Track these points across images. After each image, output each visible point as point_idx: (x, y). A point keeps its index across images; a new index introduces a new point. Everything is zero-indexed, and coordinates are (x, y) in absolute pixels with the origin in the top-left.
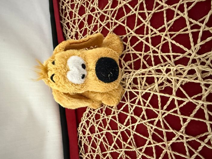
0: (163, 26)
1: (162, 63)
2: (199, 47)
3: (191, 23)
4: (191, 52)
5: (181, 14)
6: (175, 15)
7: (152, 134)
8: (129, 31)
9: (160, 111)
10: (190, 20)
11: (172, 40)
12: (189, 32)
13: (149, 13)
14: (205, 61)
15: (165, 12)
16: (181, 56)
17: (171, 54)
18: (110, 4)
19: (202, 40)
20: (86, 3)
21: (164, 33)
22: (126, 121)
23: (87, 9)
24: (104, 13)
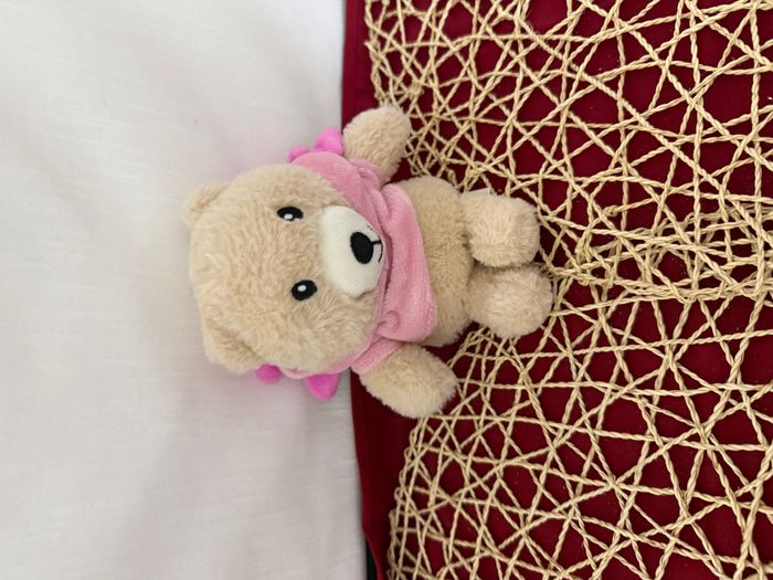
7: (654, 420)
18: (572, 20)
22: (569, 407)
23: (484, 22)
24: (545, 47)
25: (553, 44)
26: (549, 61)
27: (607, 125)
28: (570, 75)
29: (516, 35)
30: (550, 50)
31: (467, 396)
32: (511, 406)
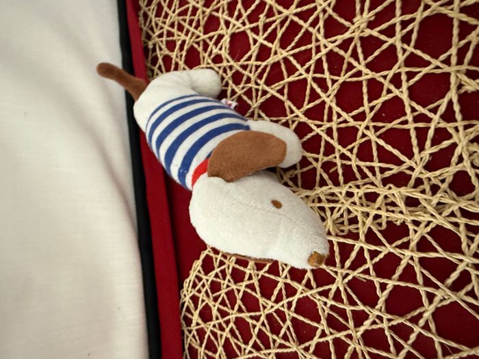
0: (361, 109)
1: (358, 179)
2: (428, 156)
3: (413, 110)
4: (414, 165)
5: (396, 92)
6: (384, 92)
7: (326, 316)
8: (292, 112)
9: (340, 271)
10: (412, 105)
11: (379, 137)
12: (411, 126)
13: (334, 82)
14: (440, 184)
15: (365, 84)
16: (396, 169)
17: (376, 164)
18: (254, 51)
19: (434, 143)
20: (201, 43)
21: (364, 124)
22: (276, 292)
23: (206, 55)
24: (241, 70)
25: (245, 67)
26: (245, 79)
27: (282, 118)
28: (257, 87)
29: (225, 64)
30: (244, 72)
31: (219, 267)
32: (242, 281)
